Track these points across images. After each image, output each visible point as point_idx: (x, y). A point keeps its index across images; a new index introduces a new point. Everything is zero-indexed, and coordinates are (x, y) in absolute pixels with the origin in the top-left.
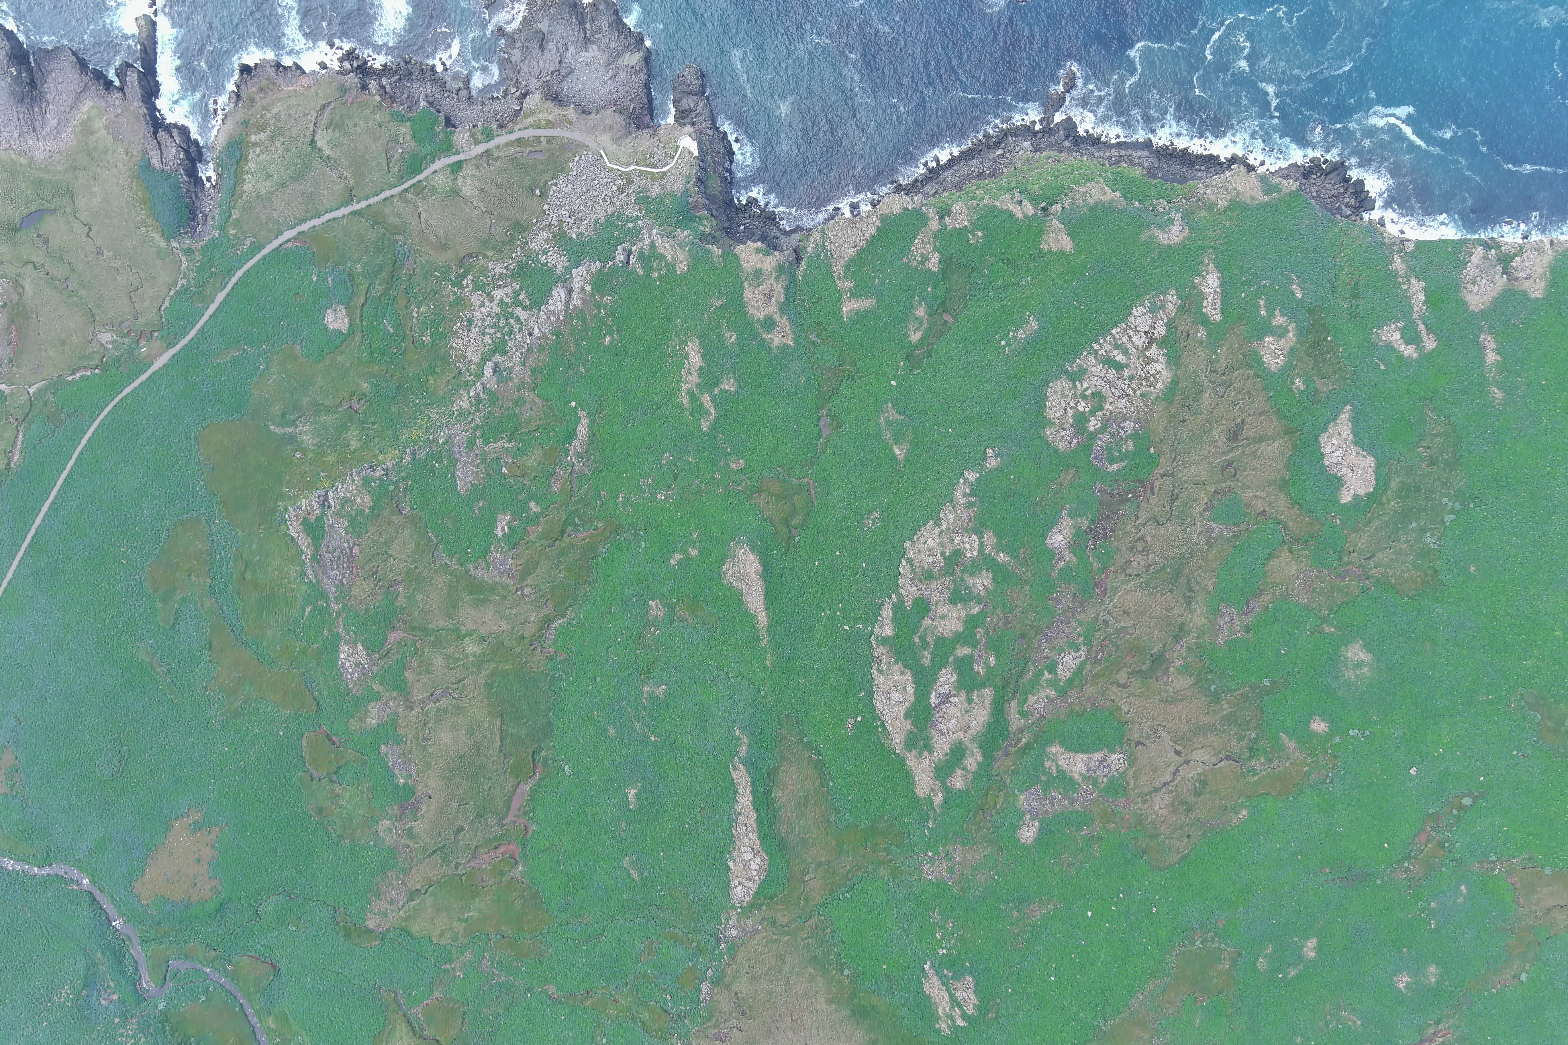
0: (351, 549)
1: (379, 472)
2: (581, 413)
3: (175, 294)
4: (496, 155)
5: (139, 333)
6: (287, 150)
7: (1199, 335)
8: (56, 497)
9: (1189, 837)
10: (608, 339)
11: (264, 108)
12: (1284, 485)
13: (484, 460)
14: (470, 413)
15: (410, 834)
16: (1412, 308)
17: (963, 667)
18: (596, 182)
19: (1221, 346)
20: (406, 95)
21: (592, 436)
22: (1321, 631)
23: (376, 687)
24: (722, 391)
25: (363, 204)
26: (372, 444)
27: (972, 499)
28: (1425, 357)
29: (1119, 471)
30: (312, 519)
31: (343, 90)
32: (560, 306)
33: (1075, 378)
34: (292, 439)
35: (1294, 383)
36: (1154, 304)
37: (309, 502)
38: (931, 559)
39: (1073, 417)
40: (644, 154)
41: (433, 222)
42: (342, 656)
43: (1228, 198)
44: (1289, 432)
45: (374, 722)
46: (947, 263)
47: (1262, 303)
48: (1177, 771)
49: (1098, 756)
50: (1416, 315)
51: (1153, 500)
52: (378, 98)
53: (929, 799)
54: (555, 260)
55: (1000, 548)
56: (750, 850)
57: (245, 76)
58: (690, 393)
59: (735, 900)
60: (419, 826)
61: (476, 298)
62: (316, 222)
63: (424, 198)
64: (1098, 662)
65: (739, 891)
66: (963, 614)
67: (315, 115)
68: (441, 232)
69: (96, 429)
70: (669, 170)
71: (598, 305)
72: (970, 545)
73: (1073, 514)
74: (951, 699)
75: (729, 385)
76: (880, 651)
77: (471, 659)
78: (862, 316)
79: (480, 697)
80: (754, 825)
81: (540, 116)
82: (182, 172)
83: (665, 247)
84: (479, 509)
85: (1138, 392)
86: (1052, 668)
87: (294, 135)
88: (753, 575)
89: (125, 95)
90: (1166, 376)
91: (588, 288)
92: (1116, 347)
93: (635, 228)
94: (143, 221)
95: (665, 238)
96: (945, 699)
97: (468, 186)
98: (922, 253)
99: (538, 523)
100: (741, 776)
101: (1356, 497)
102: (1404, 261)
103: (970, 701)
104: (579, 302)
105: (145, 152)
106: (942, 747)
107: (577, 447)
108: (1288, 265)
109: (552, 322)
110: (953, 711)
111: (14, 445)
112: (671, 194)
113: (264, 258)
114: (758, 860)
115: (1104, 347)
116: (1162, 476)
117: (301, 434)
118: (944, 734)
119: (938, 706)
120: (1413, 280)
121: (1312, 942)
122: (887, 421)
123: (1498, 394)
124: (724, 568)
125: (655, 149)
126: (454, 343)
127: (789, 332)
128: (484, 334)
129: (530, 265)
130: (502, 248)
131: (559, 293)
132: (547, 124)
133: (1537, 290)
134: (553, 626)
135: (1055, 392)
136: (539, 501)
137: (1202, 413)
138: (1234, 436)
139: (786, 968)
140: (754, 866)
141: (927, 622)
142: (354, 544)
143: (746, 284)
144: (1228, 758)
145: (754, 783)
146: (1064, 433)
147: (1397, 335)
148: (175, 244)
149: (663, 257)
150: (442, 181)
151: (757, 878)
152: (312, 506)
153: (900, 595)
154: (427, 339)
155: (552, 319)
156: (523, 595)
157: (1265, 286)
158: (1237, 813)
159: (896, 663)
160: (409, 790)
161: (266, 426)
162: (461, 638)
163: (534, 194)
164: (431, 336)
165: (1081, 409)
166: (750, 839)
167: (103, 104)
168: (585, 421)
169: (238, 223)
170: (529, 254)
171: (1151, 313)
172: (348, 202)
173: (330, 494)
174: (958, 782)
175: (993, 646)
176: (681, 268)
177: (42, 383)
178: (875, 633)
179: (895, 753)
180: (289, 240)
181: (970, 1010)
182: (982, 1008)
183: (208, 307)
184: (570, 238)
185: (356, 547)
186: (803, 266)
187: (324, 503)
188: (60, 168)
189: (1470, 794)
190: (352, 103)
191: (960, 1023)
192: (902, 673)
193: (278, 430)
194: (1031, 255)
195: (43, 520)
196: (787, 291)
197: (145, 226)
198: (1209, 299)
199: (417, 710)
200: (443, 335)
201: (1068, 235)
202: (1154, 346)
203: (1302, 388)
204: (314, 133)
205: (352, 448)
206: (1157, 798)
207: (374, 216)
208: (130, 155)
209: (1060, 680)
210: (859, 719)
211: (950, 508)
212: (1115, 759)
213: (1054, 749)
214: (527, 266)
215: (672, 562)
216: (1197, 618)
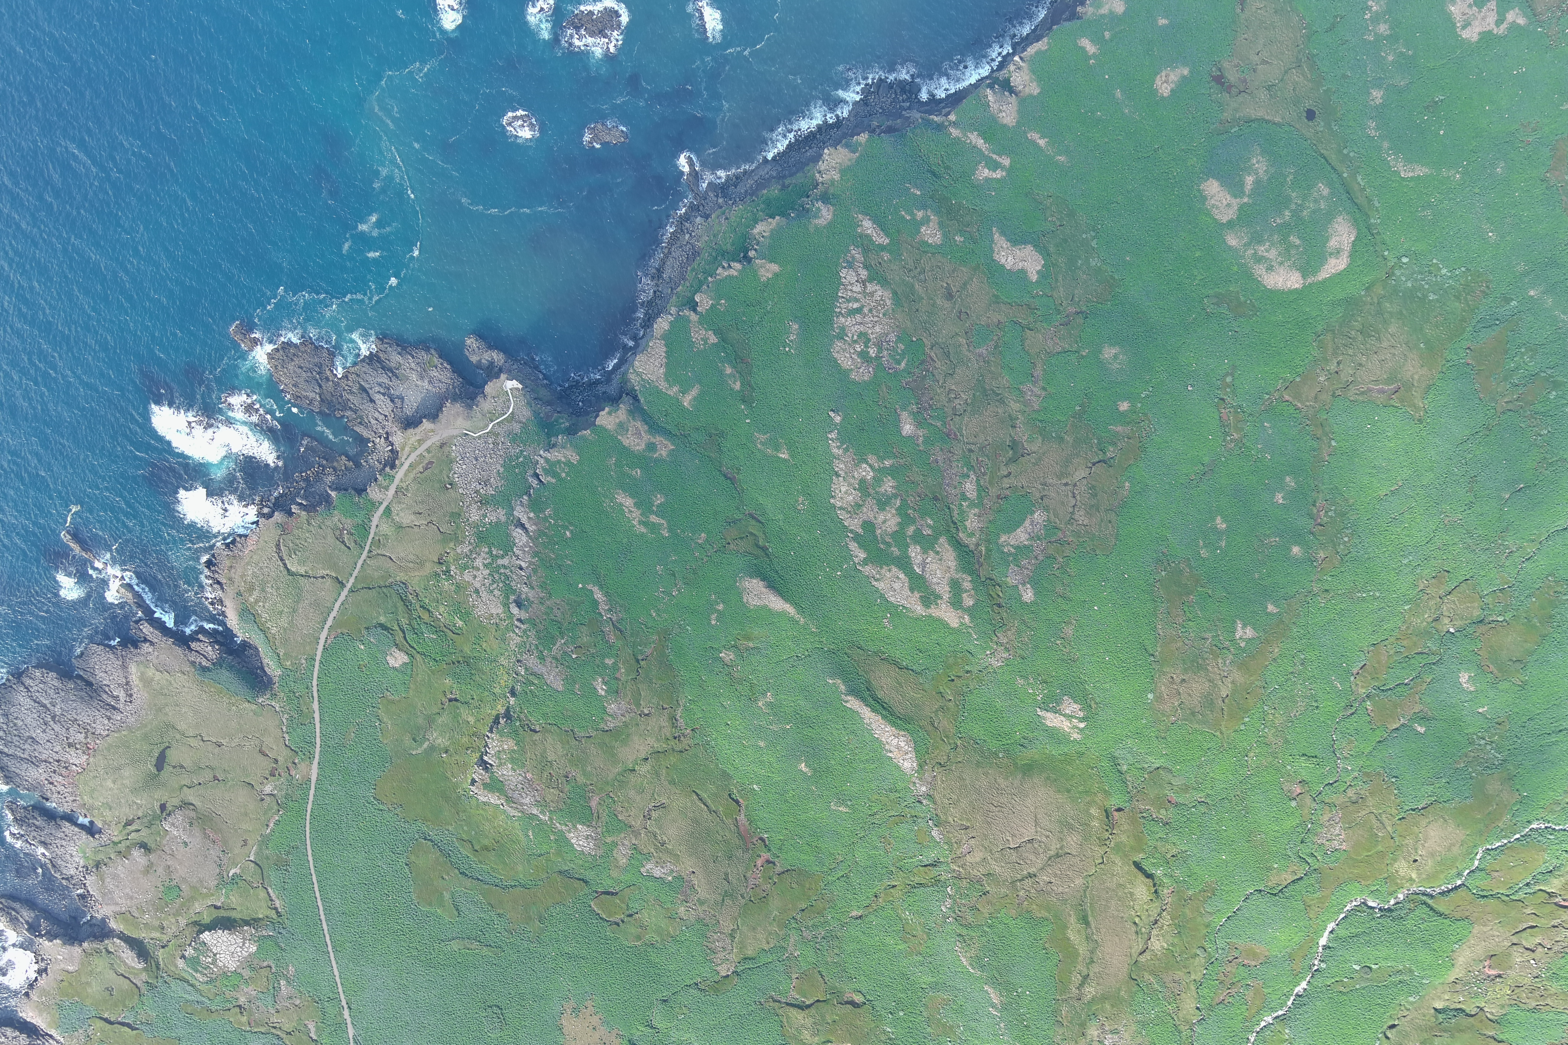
0: (526, 777)
1: (503, 721)
2: (589, 587)
3: (287, 728)
4: (404, 486)
5: (286, 769)
6: (278, 589)
7: (886, 258)
8: (323, 904)
9: (1110, 522)
10: (568, 533)
11: (242, 577)
12: (996, 300)
13: (557, 660)
14: (524, 642)
15: (701, 902)
16: (981, 150)
17: (918, 538)
18: (477, 452)
19: (902, 254)
20: (317, 497)
21: (607, 594)
22: (1084, 357)
23: (609, 840)
24: (658, 506)
25: (352, 580)
26: (482, 710)
27: (845, 446)
28: (1010, 170)
29: (907, 364)
30: (488, 781)
31: (279, 526)
32: (525, 539)
33: (841, 336)
34: (432, 748)
35: (956, 241)
36: (848, 262)
37: (479, 773)
38: (851, 498)
39: (858, 357)
40: (490, 412)
41: (402, 555)
42: (573, 841)
43: (838, 170)
44: (976, 268)
45: (625, 861)
46: (718, 332)
47: (903, 213)
48: (1074, 494)
49: (1027, 523)
50: (986, 153)
51: (938, 364)
52: (304, 513)
53: (962, 624)
54: (495, 515)
55: (881, 459)
56: (892, 737)
57: (213, 569)
58: (640, 522)
59: (909, 772)
60: (702, 894)
61: (467, 577)
62: (333, 614)
63: (384, 546)
64: (984, 474)
65: (907, 765)
66: (894, 511)
67: (276, 555)
68: (412, 557)
69: (311, 846)
70: (513, 409)
71: (545, 519)
72: (866, 472)
73: (904, 408)
74: (927, 561)
75: (659, 499)
76: (868, 569)
77: (648, 776)
78: (698, 399)
79: (673, 792)
80: (883, 722)
81: (411, 442)
82: (225, 656)
83: (555, 455)
84: (579, 690)
85: (881, 316)
86: (964, 498)
87: (274, 577)
88: (763, 590)
89: (150, 642)
90: (887, 294)
91: (532, 515)
92: (848, 301)
93: (525, 458)
94: (229, 704)
95: (550, 450)
96: (924, 565)
97: (406, 518)
98: (701, 338)
99: (619, 668)
100: (853, 703)
101: (1038, 272)
102: (956, 128)
103: (937, 553)
104: (534, 527)
105: (193, 664)
106: (944, 590)
107: (603, 607)
108: (899, 182)
109: (528, 552)
110: (934, 566)
111: (271, 899)
112: (528, 421)
113: (321, 661)
114: (902, 739)
115: (843, 307)
116: (932, 349)
117: (434, 742)
118: (939, 583)
119: (923, 571)
120: (969, 134)
121: (1219, 520)
122: (763, 444)
123: (1061, 158)
124: (745, 600)
125: (494, 404)
126: (478, 613)
127: (665, 442)
128: (492, 592)
129: (483, 531)
130: (456, 536)
131: (517, 533)
132: (419, 443)
133: (1034, 89)
134: (678, 717)
135: (838, 352)
136: (609, 656)
137: (923, 298)
138: (949, 296)
139: (967, 782)
140: (902, 744)
141: (879, 532)
142: (525, 773)
143: (619, 437)
144: (1094, 464)
145: (863, 700)
146: (861, 370)
147: (986, 171)
148: (261, 700)
149: (559, 462)
150: (385, 528)
151: (910, 749)
152: (481, 775)
153: (851, 531)
154: (460, 623)
155: (526, 549)
156: (646, 715)
157: (897, 203)
158: (1123, 487)
159: (881, 568)
160: (679, 879)
161: (410, 755)
162: (633, 770)
163: (448, 489)
164: (461, 619)
165: (859, 350)
166: (888, 732)
167: (142, 658)
168: (595, 589)
169: (287, 656)
170: (476, 526)
171: (851, 268)
172: (342, 586)
173: (486, 758)
174: (969, 602)
175: (924, 514)
176: (574, 458)
177: (254, 848)
178: (856, 562)
179: (923, 616)
180: (327, 639)
181: (1081, 714)
182: (1086, 708)
183: (314, 719)
184: (492, 495)
185: (527, 774)
186: (642, 400)
187: (487, 767)
188: (151, 717)
189: (1227, 374)
190: (292, 529)
191: (1082, 725)
192: (890, 571)
193: (418, 751)
194: (760, 290)
195: (328, 924)
196: (646, 422)
197: (233, 706)
198: (874, 235)
199: (643, 832)
200: (468, 614)
201: (771, 262)
202: (868, 284)
203: (962, 239)
204: (285, 566)
205: (472, 724)
206: (1076, 517)
207: (364, 583)
208: (186, 673)
209: (974, 500)
210: (888, 615)
211: (837, 462)
212: (1039, 516)
213: (1003, 538)
214: (481, 532)
215: (713, 622)
216: (1015, 406)
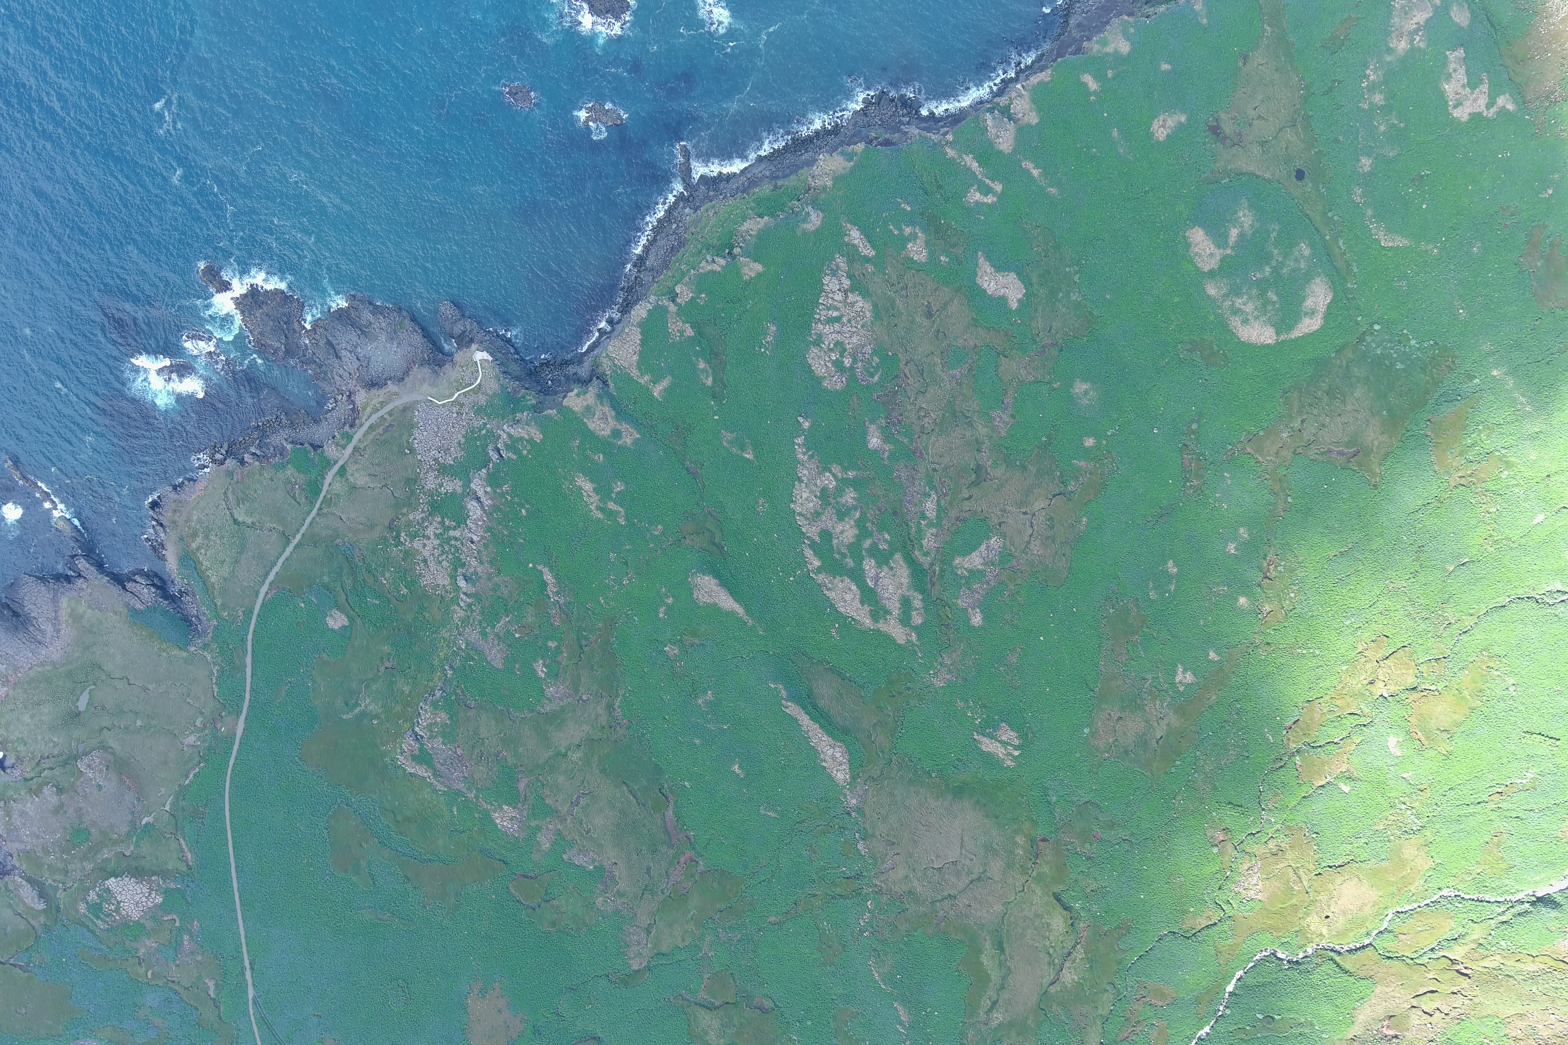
0: (456, 752)
1: (438, 694)
2: (540, 568)
3: (217, 680)
4: (362, 447)
5: (212, 721)
6: (222, 537)
7: (870, 270)
8: (236, 862)
9: (1064, 555)
10: (523, 511)
11: (186, 522)
12: (975, 323)
13: (500, 638)
14: (468, 617)
15: (620, 894)
16: (975, 173)
17: (873, 552)
18: (440, 419)
19: (886, 268)
20: (272, 449)
21: (557, 577)
22: (1055, 389)
23: (533, 824)
24: (617, 493)
25: (298, 537)
26: (418, 680)
27: (810, 453)
28: (1001, 197)
29: (880, 378)
30: (417, 752)
31: (230, 474)
32: (479, 512)
33: (818, 343)
34: (363, 714)
35: (941, 261)
36: (832, 270)
37: (408, 743)
38: (811, 505)
39: (833, 366)
40: (457, 381)
41: (352, 516)
42: (498, 821)
43: (830, 178)
44: (958, 290)
45: (547, 845)
46: (695, 325)
47: (891, 227)
48: (1032, 523)
49: (983, 547)
50: (980, 177)
51: (911, 381)
52: (257, 463)
53: (908, 641)
54: (451, 486)
55: (845, 469)
56: (829, 747)
57: (157, 510)
58: (598, 508)
59: (841, 783)
60: (622, 886)
61: (417, 544)
62: (276, 569)
63: (335, 505)
64: (946, 495)
65: (840, 776)
66: (852, 523)
67: (224, 503)
68: (363, 519)
69: (230, 801)
70: (481, 381)
71: (502, 495)
72: (828, 480)
73: (873, 421)
74: (880, 575)
75: (619, 487)
76: (821, 578)
77: (580, 763)
78: (668, 390)
79: (603, 781)
80: (821, 731)
81: (373, 402)
82: (161, 600)
83: (519, 432)
84: (519, 670)
85: (859, 327)
86: (923, 516)
87: (219, 525)
88: (715, 588)
89: (85, 578)
90: (868, 306)
91: (489, 489)
92: (828, 309)
93: (488, 431)
94: (160, 649)
95: (514, 426)
96: (877, 579)
97: (360, 478)
98: (678, 330)
99: (562, 652)
100: (793, 709)
101: (1019, 301)
102: (952, 148)
103: (891, 568)
104: (489, 501)
105: (127, 605)
106: (894, 606)
107: (551, 589)
108: (891, 195)
109: (481, 526)
110: (887, 581)
111: (182, 851)
112: (494, 395)
113: (259, 616)
114: (837, 749)
115: (822, 314)
116: (906, 365)
117: (366, 707)
118: (890, 599)
119: (876, 585)
120: (965, 156)
121: (1170, 563)
122: (729, 442)
123: (1053, 190)
124: (695, 596)
125: (462, 373)
126: (424, 582)
127: (632, 430)
128: (440, 562)
129: (438, 500)
130: (410, 502)
131: (472, 505)
132: (381, 405)
133: (1033, 119)
134: (616, 707)
135: (813, 359)
136: (552, 639)
137: (902, 314)
138: (929, 315)
139: (898, 798)
140: (838, 755)
141: (835, 541)
142: (455, 748)
143: (585, 420)
144: (1054, 496)
145: (804, 708)
146: (834, 379)
147: (978, 195)
148: (192, 649)
149: (522, 438)
150: (338, 487)
151: (844, 761)
152: (411, 745)
153: (809, 538)
154: (405, 591)
155: (480, 523)
156: (584, 701)
157: (886, 217)
158: (1080, 521)
159: (834, 578)
160: (600, 869)
161: (341, 719)
162: (565, 756)
163: (405, 454)
164: (406, 587)
165: (834, 358)
166: (824, 741)
167: (75, 594)
168: (546, 570)
169: (224, 606)
170: (430, 494)
171: (834, 276)
172: (288, 542)
173: (417, 729)
174: (918, 620)
175: (882, 528)
176: (538, 437)
177: (171, 798)
178: (811, 569)
179: (871, 630)
180: (267, 593)
181: (1017, 742)
182: (1023, 736)
183: (245, 672)
184: (450, 465)
185: (458, 749)
186: (612, 386)
187: (417, 738)
188: (77, 655)
189: (1193, 421)
190: (242, 478)
191: (1016, 753)
192: (842, 581)
193: (350, 716)
194: (742, 288)
195: (238, 883)
196: (613, 407)
197: (164, 651)
198: (861, 245)
199: (569, 819)
200: (413, 582)
201: (755, 261)
202: (849, 294)
203: (947, 260)
204: (232, 515)
205: (407, 692)
206: (1032, 546)
207: (311, 539)
208: (118, 613)
209: (932, 520)
210: (837, 626)
211: (801, 467)
212: (994, 542)
213: (958, 561)
214: (436, 501)
215: (661, 615)
216: (982, 430)
